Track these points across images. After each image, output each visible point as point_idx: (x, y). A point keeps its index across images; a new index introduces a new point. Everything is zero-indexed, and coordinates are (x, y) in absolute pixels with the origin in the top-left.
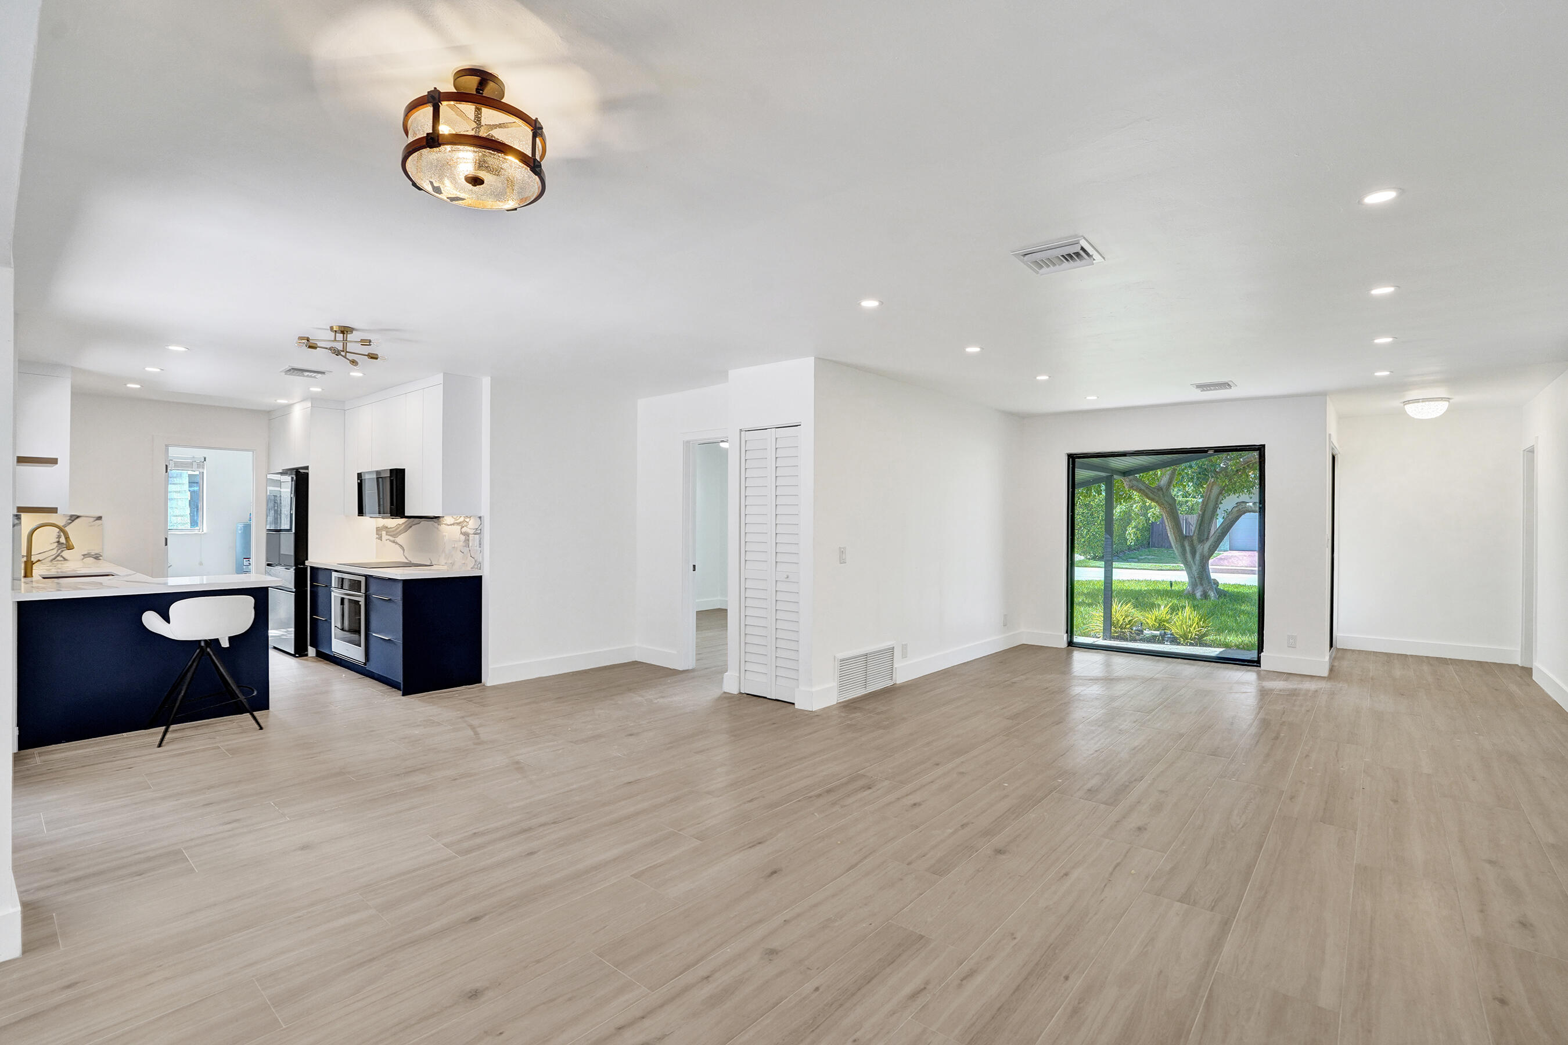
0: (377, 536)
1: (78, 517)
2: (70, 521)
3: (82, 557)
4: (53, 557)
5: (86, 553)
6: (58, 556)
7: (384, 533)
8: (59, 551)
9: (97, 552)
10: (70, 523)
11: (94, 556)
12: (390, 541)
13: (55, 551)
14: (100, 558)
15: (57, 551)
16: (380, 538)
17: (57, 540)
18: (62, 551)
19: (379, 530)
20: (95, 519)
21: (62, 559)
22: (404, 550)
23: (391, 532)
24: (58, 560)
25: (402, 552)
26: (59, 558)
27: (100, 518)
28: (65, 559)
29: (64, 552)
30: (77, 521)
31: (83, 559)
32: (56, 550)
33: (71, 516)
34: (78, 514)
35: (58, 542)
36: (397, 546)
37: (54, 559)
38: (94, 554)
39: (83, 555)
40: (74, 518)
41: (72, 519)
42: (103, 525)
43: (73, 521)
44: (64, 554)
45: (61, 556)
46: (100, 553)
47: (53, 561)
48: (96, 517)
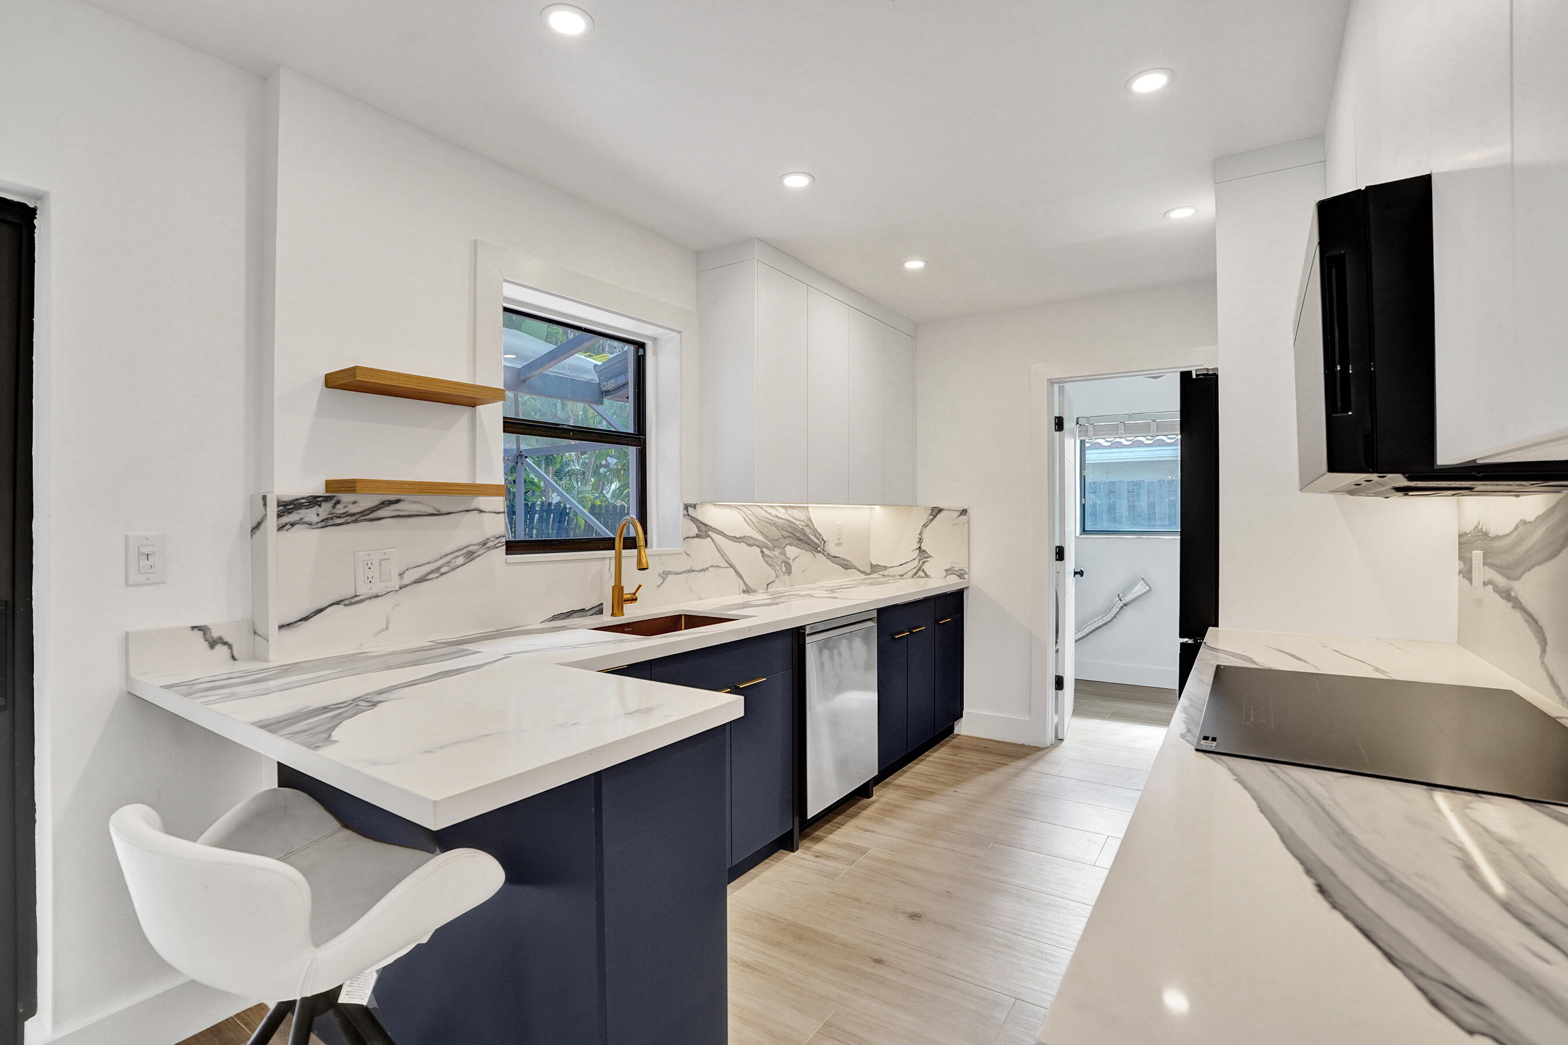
1: (940, 510)
2: (932, 517)
3: (945, 573)
4: (914, 571)
5: (948, 567)
6: (920, 569)
8: (921, 562)
9: (961, 566)
10: (933, 519)
11: (958, 573)
13: (916, 563)
14: (966, 576)
15: (919, 562)
17: (918, 545)
18: (924, 562)
20: (959, 513)
21: (923, 574)
24: (920, 577)
26: (921, 573)
27: (964, 512)
28: (927, 576)
29: (926, 564)
30: (939, 516)
31: (946, 577)
32: (917, 560)
33: (933, 509)
34: (941, 506)
35: (920, 548)
37: (916, 574)
38: (957, 569)
39: (946, 570)
40: (936, 511)
41: (934, 514)
42: (968, 522)
43: (935, 517)
44: (926, 567)
45: (923, 569)
46: (965, 568)
47: (915, 576)
48: (960, 511)
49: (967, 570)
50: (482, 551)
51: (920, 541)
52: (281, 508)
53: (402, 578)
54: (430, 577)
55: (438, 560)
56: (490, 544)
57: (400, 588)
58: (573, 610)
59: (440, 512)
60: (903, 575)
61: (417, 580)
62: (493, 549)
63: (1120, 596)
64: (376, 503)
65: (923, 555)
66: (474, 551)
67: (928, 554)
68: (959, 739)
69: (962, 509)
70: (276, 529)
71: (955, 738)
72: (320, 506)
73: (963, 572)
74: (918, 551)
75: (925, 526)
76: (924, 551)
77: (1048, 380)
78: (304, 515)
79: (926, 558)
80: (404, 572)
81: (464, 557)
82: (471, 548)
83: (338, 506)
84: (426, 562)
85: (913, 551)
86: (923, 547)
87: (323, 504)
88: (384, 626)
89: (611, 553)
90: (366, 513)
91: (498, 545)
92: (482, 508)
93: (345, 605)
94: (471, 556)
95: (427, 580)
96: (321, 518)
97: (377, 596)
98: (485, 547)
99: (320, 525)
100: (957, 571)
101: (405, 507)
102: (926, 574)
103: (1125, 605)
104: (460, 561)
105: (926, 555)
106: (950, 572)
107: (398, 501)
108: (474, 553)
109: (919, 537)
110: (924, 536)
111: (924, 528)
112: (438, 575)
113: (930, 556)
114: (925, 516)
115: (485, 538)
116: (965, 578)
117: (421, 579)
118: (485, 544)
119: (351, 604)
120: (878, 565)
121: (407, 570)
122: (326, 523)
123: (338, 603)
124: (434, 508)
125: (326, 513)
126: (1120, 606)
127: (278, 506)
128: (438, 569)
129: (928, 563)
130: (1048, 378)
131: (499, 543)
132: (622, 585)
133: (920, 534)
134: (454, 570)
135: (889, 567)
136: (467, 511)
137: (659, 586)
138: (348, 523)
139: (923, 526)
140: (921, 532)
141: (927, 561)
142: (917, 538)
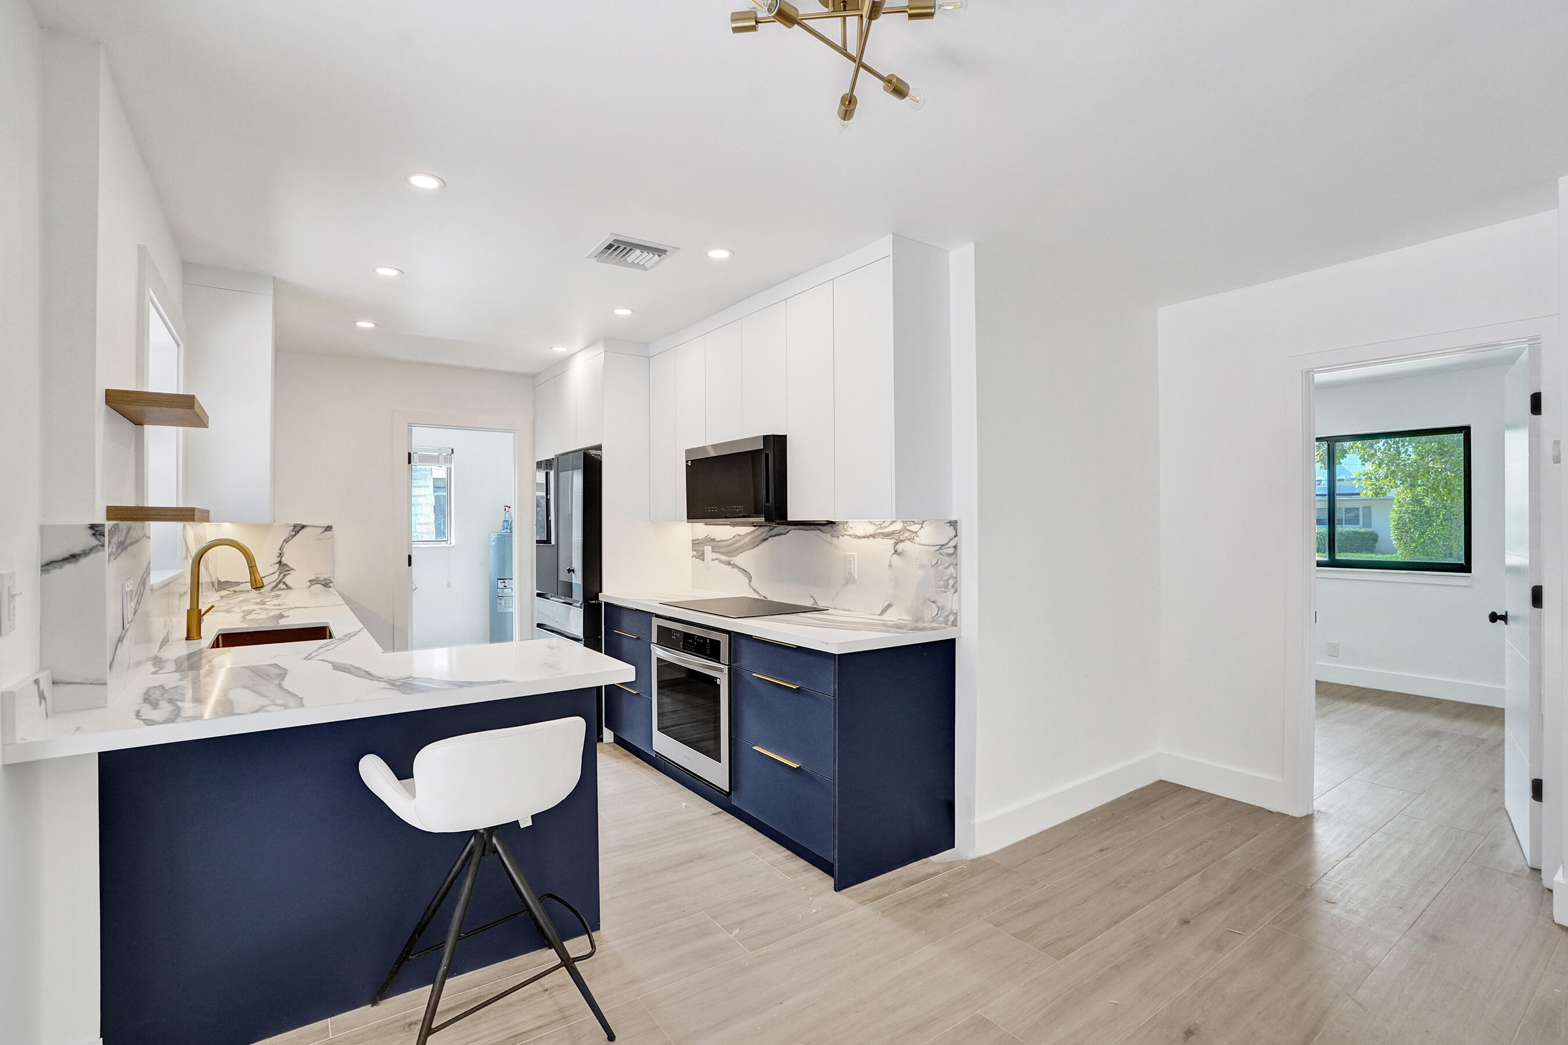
0: (695, 553)
1: (303, 527)
2: (294, 533)
3: (309, 584)
4: (275, 583)
5: (313, 578)
6: (280, 582)
7: (708, 549)
8: (282, 575)
9: (326, 576)
10: (295, 535)
11: (323, 583)
12: (720, 561)
13: (275, 576)
14: (331, 585)
15: (279, 575)
16: (701, 556)
17: (279, 559)
18: (285, 576)
19: (697, 544)
20: (324, 529)
21: (284, 587)
22: (750, 578)
23: (722, 547)
24: (280, 589)
25: (747, 581)
26: (281, 586)
27: (329, 528)
28: (288, 587)
29: (288, 577)
30: (302, 532)
31: (310, 587)
32: (277, 574)
33: (295, 526)
34: (304, 523)
35: (280, 562)
36: (735, 570)
37: (275, 587)
38: (322, 579)
39: (310, 581)
40: (298, 528)
41: (296, 530)
42: (333, 537)
43: (297, 533)
44: (287, 580)
45: (284, 582)
46: (330, 577)
47: (274, 590)
48: (324, 527)
49: (332, 579)
51: (281, 555)
65: (284, 568)
67: (289, 568)
69: (326, 525)
73: (328, 581)
74: (278, 565)
75: (286, 541)
76: (285, 565)
79: (287, 571)
85: (272, 565)
86: (284, 561)
100: (321, 581)
102: (287, 586)
105: (287, 569)
106: (313, 583)
109: (279, 551)
110: (285, 550)
111: (285, 543)
113: (292, 569)
114: (286, 533)
116: (330, 587)
120: (227, 582)
129: (289, 575)
133: (280, 549)
135: (242, 583)
139: (283, 542)
140: (281, 547)
141: (289, 574)
142: (277, 552)
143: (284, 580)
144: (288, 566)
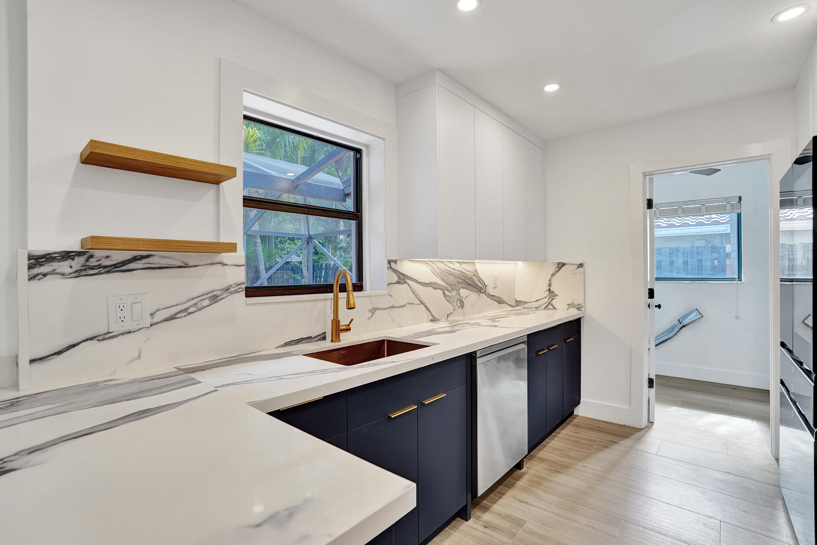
1: (564, 264)
2: (558, 269)
3: (567, 307)
4: (546, 305)
5: (570, 303)
6: (549, 304)
9: (579, 302)
10: (559, 271)
11: (577, 307)
14: (583, 309)
15: (549, 299)
17: (549, 288)
18: (552, 299)
20: (578, 266)
21: (551, 307)
24: (549, 309)
26: (550, 307)
27: (581, 265)
28: (554, 308)
29: (554, 300)
30: (563, 268)
31: (568, 309)
32: (547, 299)
33: (559, 263)
34: (564, 262)
37: (547, 307)
39: (568, 305)
40: (561, 265)
41: (559, 267)
42: (584, 272)
43: (560, 269)
44: (553, 302)
45: (552, 304)
46: (582, 303)
47: (546, 309)
48: (578, 265)
49: (583, 305)
50: (225, 295)
51: (550, 285)
52: (32, 261)
53: (153, 318)
54: (179, 316)
55: (186, 302)
56: (232, 290)
57: (151, 325)
58: (302, 338)
59: (187, 264)
60: (537, 308)
61: (167, 318)
62: (235, 293)
63: (680, 320)
64: (129, 257)
65: (552, 294)
66: (218, 295)
67: (555, 294)
68: (578, 419)
69: (579, 263)
70: (27, 278)
71: (575, 418)
72: (73, 259)
73: (580, 306)
74: (548, 292)
75: (553, 275)
76: (553, 292)
77: (643, 173)
78: (57, 267)
80: (155, 313)
81: (209, 300)
82: (215, 293)
83: (91, 260)
84: (175, 304)
85: (544, 292)
86: (552, 289)
87: (76, 259)
88: (136, 355)
89: (331, 295)
90: (118, 265)
91: (239, 290)
92: (225, 262)
93: (98, 340)
94: (215, 299)
95: (176, 318)
96: (74, 269)
97: (129, 332)
98: (227, 292)
99: (73, 275)
100: (576, 305)
101: (155, 261)
102: (553, 307)
103: (684, 326)
104: (206, 303)
105: (554, 295)
106: (570, 306)
107: (148, 256)
108: (218, 296)
109: (549, 282)
110: (552, 282)
111: (552, 276)
112: (187, 314)
113: (557, 295)
114: (553, 269)
115: (228, 285)
116: (582, 310)
117: (171, 317)
118: (228, 290)
119: (104, 339)
120: (520, 301)
121: (158, 310)
122: (78, 274)
123: (91, 339)
124: (182, 262)
125: (80, 265)
126: (680, 327)
127: (29, 259)
128: (186, 310)
129: (555, 300)
130: (643, 172)
131: (239, 289)
132: (339, 319)
133: (550, 280)
134: (200, 310)
135: (528, 302)
136: (212, 264)
137: (369, 319)
138: (101, 274)
139: (551, 275)
140: (550, 279)
141: (555, 298)
142: (547, 283)
143: (552, 303)
144: (554, 293)
